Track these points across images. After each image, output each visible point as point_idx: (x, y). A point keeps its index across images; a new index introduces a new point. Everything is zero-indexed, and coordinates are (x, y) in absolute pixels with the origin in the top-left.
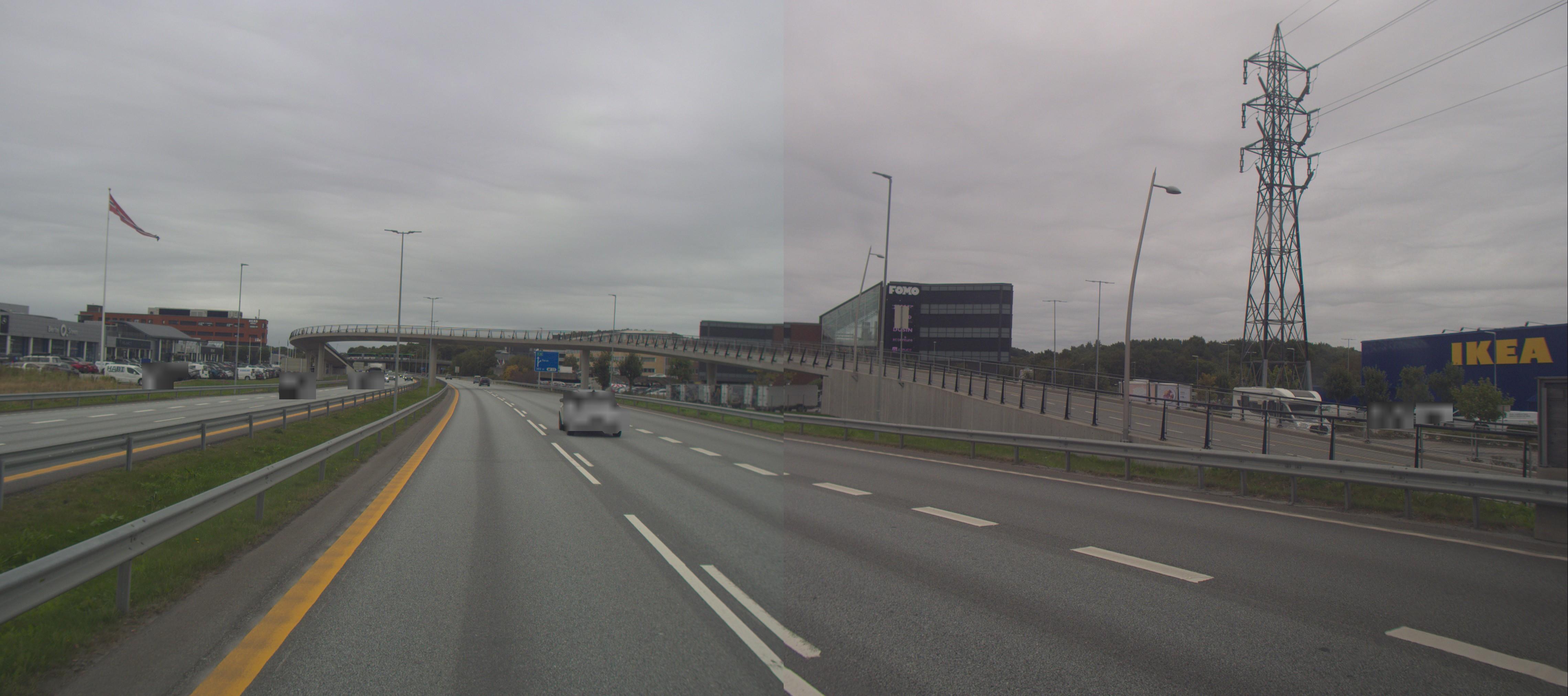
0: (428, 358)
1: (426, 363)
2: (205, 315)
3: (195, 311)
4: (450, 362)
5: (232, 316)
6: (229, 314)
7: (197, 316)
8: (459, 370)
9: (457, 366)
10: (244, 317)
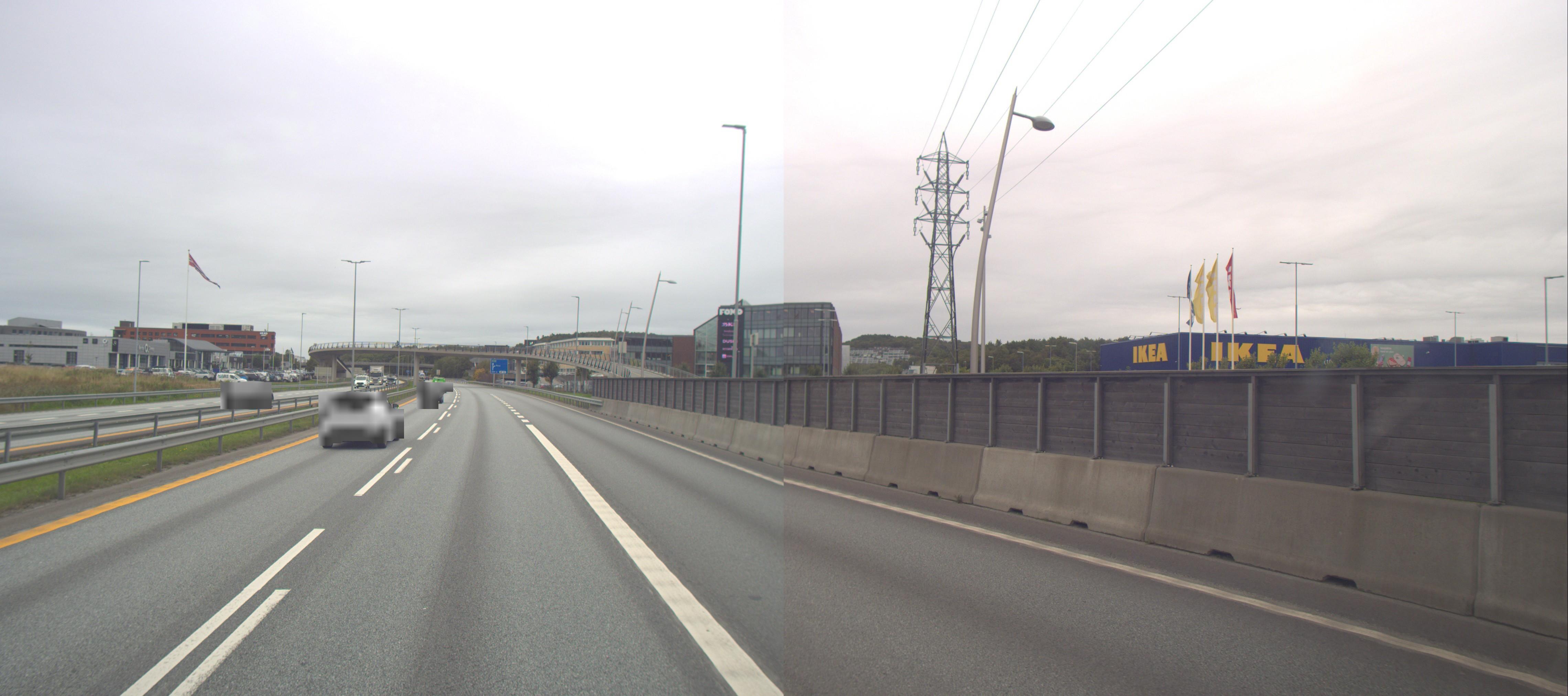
0: (413, 363)
1: (412, 366)
2: (222, 329)
3: (213, 326)
4: (432, 366)
5: (245, 329)
6: (242, 327)
7: (215, 329)
8: (439, 373)
9: (439, 369)
10: (255, 330)
